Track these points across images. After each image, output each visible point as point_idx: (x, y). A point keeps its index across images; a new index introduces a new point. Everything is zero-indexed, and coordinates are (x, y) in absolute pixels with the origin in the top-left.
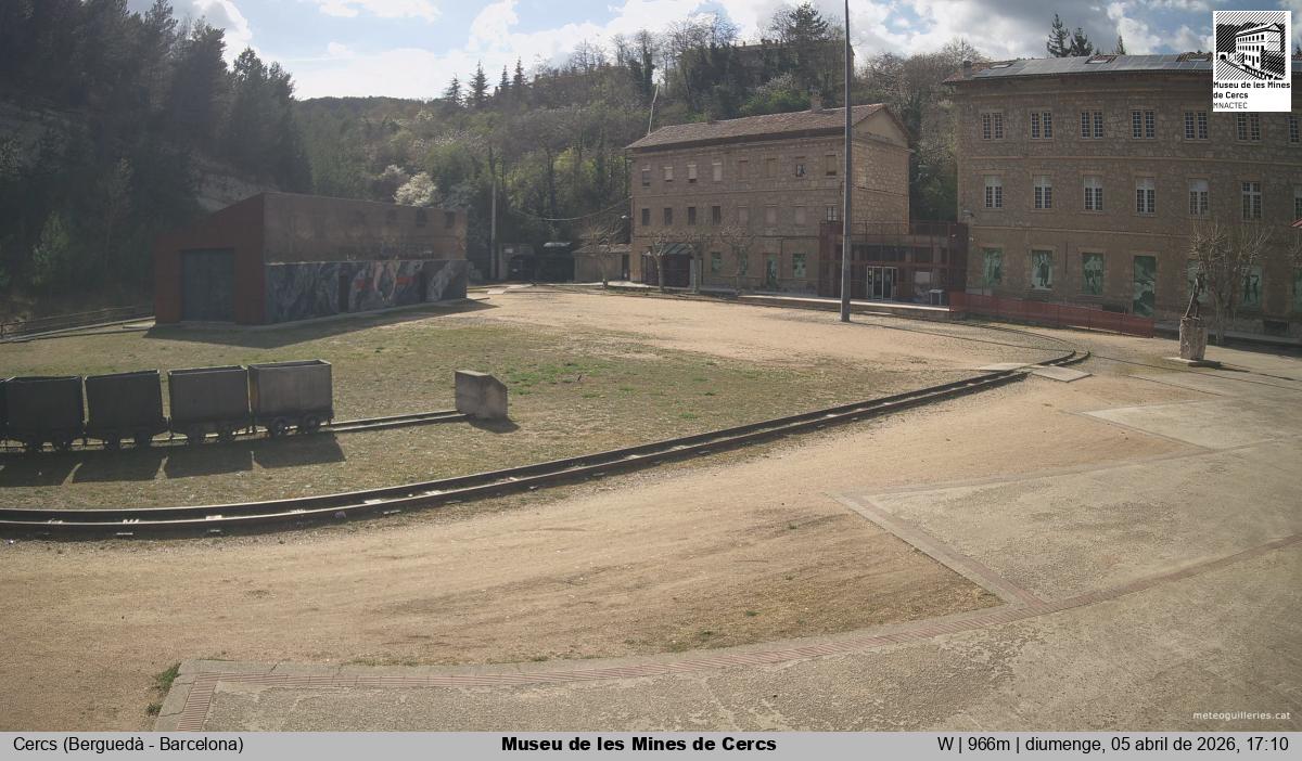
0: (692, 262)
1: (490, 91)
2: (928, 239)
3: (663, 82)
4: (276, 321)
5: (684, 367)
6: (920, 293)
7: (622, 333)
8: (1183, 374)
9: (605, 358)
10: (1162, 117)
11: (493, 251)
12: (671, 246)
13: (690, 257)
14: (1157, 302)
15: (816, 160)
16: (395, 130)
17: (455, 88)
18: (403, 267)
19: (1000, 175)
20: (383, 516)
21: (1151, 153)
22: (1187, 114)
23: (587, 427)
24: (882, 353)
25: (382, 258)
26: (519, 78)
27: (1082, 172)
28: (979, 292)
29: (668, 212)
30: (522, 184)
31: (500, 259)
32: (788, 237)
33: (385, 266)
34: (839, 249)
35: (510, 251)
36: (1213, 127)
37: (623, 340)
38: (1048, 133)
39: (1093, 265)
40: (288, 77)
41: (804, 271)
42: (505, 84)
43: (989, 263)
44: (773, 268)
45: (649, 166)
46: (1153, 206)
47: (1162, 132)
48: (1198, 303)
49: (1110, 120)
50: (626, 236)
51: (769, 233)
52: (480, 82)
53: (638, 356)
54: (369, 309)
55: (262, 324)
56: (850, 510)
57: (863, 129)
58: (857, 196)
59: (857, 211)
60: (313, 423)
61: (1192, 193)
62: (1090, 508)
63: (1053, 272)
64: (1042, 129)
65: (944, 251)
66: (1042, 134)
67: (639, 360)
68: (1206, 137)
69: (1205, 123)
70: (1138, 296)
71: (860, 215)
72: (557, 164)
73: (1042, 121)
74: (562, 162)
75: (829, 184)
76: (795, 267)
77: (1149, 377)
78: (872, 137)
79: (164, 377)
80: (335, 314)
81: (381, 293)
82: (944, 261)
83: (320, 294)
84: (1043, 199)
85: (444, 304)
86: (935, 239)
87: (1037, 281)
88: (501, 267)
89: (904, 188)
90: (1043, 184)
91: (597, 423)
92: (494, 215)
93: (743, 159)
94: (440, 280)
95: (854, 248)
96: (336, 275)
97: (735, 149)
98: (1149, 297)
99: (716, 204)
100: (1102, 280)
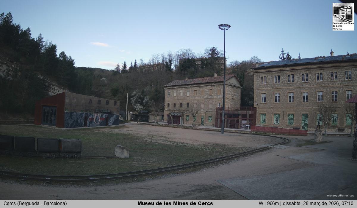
0: (181, 118)
1: (128, 68)
2: (245, 111)
3: (174, 68)
4: (67, 127)
5: (178, 146)
6: (243, 126)
7: (161, 136)
8: (315, 145)
9: (157, 143)
10: (310, 75)
11: (127, 113)
12: (175, 113)
13: (180, 116)
14: (308, 126)
15: (215, 90)
16: (101, 78)
17: (118, 66)
18: (102, 116)
19: (266, 94)
20: (94, 182)
21: (307, 85)
22: (317, 74)
23: (151, 162)
24: (232, 143)
25: (96, 113)
26: (135, 65)
27: (288, 92)
28: (259, 126)
29: (175, 104)
30: (135, 95)
31: (128, 115)
32: (207, 112)
33: (97, 115)
34: (221, 115)
35: (131, 113)
36: (324, 77)
37: (161, 139)
38: (279, 81)
39: (291, 117)
40: (73, 60)
41: (211, 120)
42: (131, 67)
43: (262, 118)
44: (203, 120)
45: (170, 91)
46: (308, 100)
47: (310, 79)
48: (320, 126)
49: (296, 77)
50: (163, 110)
51: (202, 110)
52: (125, 66)
53: (165, 143)
54: (92, 126)
55: (63, 128)
56: (222, 184)
57: (228, 82)
58: (226, 100)
59: (226, 104)
60: (76, 156)
61: (318, 95)
62: (289, 183)
63: (280, 119)
64: (277, 80)
65: (250, 115)
66: (277, 82)
67: (166, 144)
68: (322, 80)
69: (322, 76)
70: (303, 125)
71: (227, 105)
72: (145, 90)
73: (277, 78)
74: (147, 89)
75: (219, 97)
76: (209, 119)
77: (306, 146)
78: (231, 84)
79: (36, 139)
80: (83, 127)
81: (96, 122)
82: (250, 117)
83: (79, 121)
84: (277, 100)
85: (113, 126)
86: (248, 112)
87: (275, 122)
88: (128, 117)
89: (239, 98)
90: (277, 95)
91: (154, 161)
92: (127, 103)
93: (196, 90)
94: (112, 120)
95: (225, 114)
96: (84, 116)
97: (193, 87)
98: (306, 125)
99: (188, 102)
100: (293, 121)
